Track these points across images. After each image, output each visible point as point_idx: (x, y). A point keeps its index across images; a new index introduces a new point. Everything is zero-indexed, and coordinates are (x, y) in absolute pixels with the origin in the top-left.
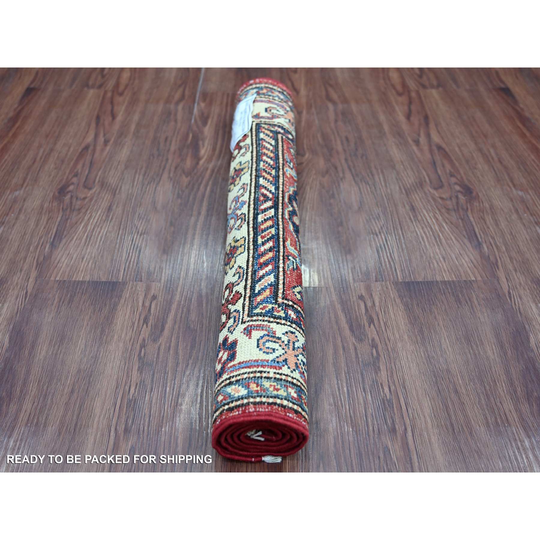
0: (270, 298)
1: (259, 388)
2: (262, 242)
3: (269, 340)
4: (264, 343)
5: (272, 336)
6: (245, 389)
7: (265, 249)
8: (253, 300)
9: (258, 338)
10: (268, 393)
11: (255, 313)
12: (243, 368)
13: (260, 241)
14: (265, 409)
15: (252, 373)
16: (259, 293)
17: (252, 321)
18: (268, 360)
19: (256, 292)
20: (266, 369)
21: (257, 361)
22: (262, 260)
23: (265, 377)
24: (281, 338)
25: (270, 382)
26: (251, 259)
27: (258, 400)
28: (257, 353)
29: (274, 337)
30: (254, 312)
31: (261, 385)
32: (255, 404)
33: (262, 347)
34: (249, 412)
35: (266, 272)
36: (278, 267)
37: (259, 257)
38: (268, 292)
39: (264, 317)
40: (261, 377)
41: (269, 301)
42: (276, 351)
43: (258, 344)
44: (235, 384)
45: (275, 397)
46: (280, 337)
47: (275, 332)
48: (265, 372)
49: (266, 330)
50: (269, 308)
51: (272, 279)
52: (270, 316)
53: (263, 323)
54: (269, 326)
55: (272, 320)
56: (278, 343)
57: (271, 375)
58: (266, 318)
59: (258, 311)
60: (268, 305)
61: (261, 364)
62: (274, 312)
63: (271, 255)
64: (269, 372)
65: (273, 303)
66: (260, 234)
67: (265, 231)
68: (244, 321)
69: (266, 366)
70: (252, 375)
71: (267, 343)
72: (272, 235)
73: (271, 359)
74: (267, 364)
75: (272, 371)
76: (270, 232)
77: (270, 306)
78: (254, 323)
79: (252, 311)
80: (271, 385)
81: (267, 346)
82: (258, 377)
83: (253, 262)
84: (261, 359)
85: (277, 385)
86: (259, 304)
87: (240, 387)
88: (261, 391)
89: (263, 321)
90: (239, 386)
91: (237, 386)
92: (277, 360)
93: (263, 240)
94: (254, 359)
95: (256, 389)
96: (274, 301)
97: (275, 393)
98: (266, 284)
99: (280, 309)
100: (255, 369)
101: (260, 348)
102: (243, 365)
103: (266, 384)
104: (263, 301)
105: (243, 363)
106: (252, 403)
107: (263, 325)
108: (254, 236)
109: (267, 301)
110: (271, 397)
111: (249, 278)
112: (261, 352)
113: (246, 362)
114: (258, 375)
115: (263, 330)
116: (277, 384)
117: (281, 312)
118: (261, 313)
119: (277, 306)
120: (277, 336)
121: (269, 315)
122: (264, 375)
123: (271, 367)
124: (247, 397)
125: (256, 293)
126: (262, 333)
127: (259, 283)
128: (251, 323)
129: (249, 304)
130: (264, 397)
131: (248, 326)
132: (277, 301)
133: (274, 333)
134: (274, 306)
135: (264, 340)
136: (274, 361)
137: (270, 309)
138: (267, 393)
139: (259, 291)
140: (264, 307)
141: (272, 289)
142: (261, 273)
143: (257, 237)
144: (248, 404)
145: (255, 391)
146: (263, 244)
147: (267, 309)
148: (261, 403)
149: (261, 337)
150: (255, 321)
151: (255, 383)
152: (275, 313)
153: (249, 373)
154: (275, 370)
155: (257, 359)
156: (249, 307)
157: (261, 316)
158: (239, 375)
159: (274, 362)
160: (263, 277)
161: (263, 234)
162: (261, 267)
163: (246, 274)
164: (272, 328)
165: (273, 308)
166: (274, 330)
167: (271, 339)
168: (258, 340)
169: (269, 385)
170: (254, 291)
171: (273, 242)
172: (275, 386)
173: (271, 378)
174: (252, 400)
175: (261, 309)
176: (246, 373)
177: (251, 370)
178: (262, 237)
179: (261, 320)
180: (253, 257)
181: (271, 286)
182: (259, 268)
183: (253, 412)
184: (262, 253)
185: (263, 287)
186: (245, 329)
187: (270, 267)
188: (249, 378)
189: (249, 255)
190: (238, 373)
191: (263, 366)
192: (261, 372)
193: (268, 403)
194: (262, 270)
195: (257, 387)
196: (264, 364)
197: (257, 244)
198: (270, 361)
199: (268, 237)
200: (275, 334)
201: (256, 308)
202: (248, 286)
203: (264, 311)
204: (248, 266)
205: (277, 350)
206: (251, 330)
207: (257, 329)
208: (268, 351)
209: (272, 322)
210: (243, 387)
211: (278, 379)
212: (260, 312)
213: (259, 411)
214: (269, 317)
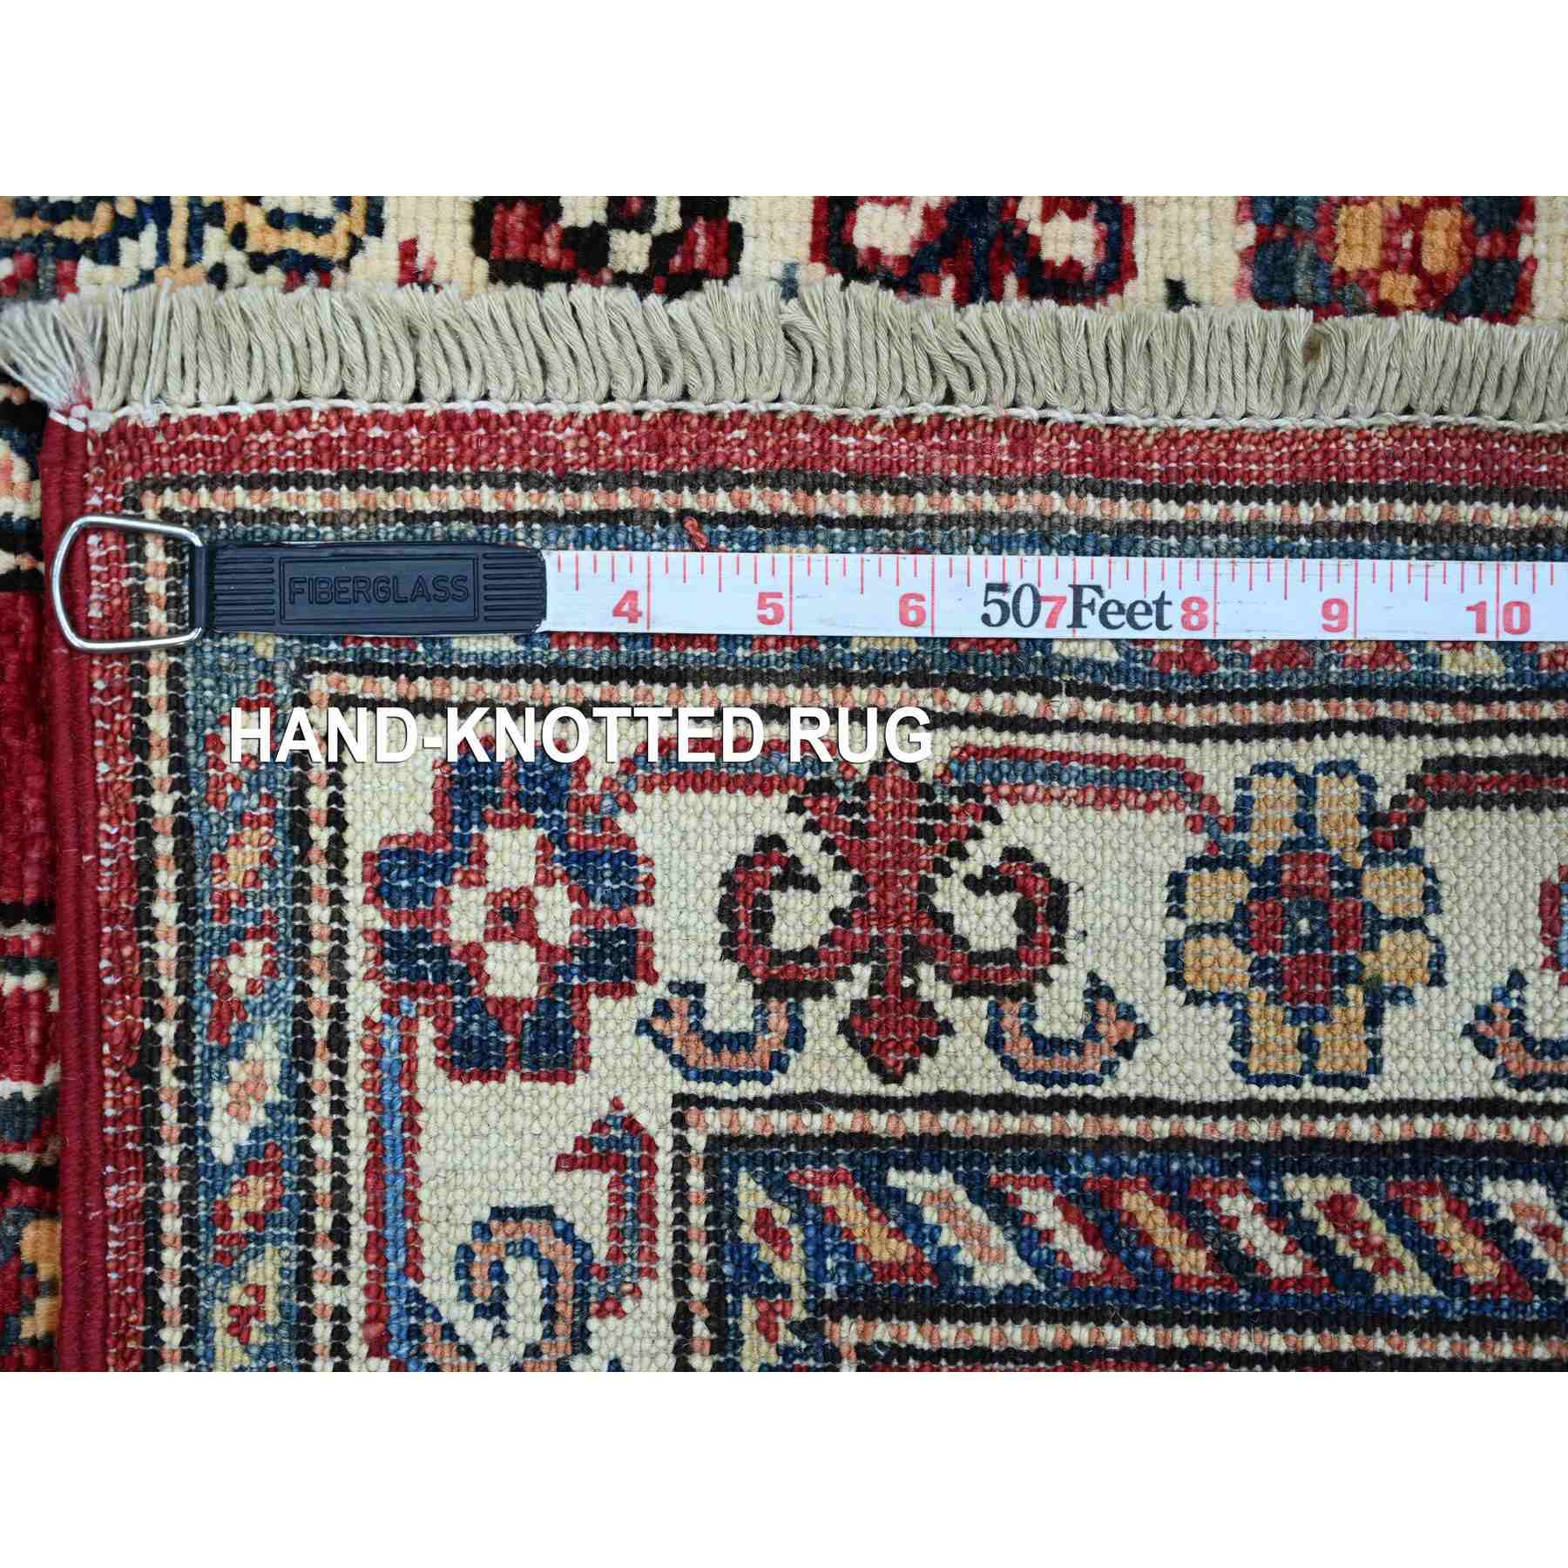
0: (851, 1268)
1: (239, 1226)
2: (1300, 1202)
3: (552, 1275)
4: (529, 1249)
5: (581, 1293)
6: (238, 1148)
7: (1236, 1220)
8: (832, 1161)
9: (559, 1211)
10: (211, 1280)
11: (733, 1181)
12: (375, 1127)
13: (1308, 1190)
14: (119, 1265)
15: (340, 1185)
16: (883, 1199)
17: (681, 1166)
18: (419, 1276)
19: (895, 1178)
20: (358, 1269)
21: (411, 1208)
22: (1136, 1202)
23: (307, 1259)
24: (587, 1351)
25: (280, 1288)
26: (1161, 1127)
27: (171, 1225)
28: (458, 1210)
29: (582, 1309)
30: (743, 1176)
31: (260, 1240)
32: (151, 1210)
33: (499, 1238)
34: (104, 1183)
35: (1048, 1235)
36: (1098, 1317)
37: (1166, 1187)
38: (887, 1248)
39: (710, 1237)
40: (308, 1239)
41: (830, 1263)
42: (485, 1327)
43: (519, 1214)
44: (286, 1081)
45: (190, 1316)
46: (593, 1343)
47: (618, 1312)
48: (340, 1257)
49: (615, 1255)
50: (778, 1266)
51: (994, 1271)
52: (719, 1273)
53: (664, 1235)
54: (652, 1274)
55: (699, 1288)
56: (550, 1333)
57: (326, 1295)
58: (698, 1251)
59: (750, 1195)
60: (797, 1253)
61: (389, 1232)
62: (757, 1299)
63: (1191, 1261)
64: (340, 1279)
65: (820, 1292)
66: (1365, 1191)
67: (1396, 1226)
68: (692, 1114)
69: (382, 1261)
70: (322, 1182)
71: (528, 1265)
72: (1367, 1279)
73: (426, 1289)
74: (392, 1267)
75: (355, 1298)
76: (1386, 1264)
77: (790, 1271)
78: (664, 1179)
79: (751, 1163)
80: (259, 1292)
81: (510, 1266)
82: (308, 1222)
83: (1136, 1143)
84: (424, 1231)
85: (266, 1329)
86: (802, 1201)
87: (259, 1117)
88: (221, 1240)
89: (681, 1237)
90: (271, 1109)
91: (274, 1096)
92: (429, 1326)
93: (1307, 1211)
94: (423, 1194)
95: (238, 1208)
96: (830, 1291)
97: (220, 1318)
98: (946, 1238)
99: (786, 1337)
100: (359, 1198)
101: (495, 1224)
102: (394, 1129)
103: (267, 1269)
104: (822, 1225)
105: (412, 1127)
106: (157, 1192)
107: (652, 1238)
108: (1355, 1147)
109: (820, 1253)
110: (189, 1297)
111: (1012, 1124)
112: (465, 1235)
113: (415, 1146)
114: (323, 1220)
115: (616, 1235)
116: (275, 1330)
117: (764, 1346)
118: (735, 1222)
119: (798, 1313)
120: (593, 1324)
121: (727, 1269)
122: (323, 1256)
123: (376, 1293)
124: (195, 1165)
125: (882, 1180)
126: (596, 1233)
127: (960, 1194)
128: (664, 1160)
129: (807, 1141)
130: (188, 1258)
131: (651, 1146)
132: (836, 1311)
133: (611, 1307)
134: (798, 1293)
135: (549, 1244)
136: (420, 1305)
137: (769, 1270)
138: (209, 1272)
139: (899, 1195)
140: (778, 1239)
141: (919, 1277)
142: (1041, 1205)
143: (1348, 1170)
144: (154, 1172)
145: (225, 1206)
146: (1280, 1213)
147: (765, 1254)
148: (153, 1242)
149: (570, 1226)
150: (680, 1186)
151: (276, 1202)
152: (750, 1310)
153: (339, 1166)
154: (358, 1314)
155: (424, 1211)
156: (792, 1138)
157: (712, 1219)
158: (339, 1107)
159: (409, 1312)
160: (1006, 1212)
161: (1363, 1211)
162: (1081, 1197)
163: (1055, 1098)
164: (636, 1292)
165: (785, 1289)
166: (628, 1304)
167: (565, 1286)
168: (545, 1213)
169: (260, 1281)
170: (902, 1167)
171: (1300, 1282)
172: (259, 1313)
173: (307, 1295)
174: (171, 1190)
175: (764, 1217)
176: (340, 1146)
177: (356, 1179)
178: (1336, 1208)
179: (681, 1219)
180: (1179, 1144)
181: (936, 1268)
182: (1079, 1184)
183: (103, 1204)
184: (1202, 1206)
185: (930, 1215)
186: (630, 1124)
187: (1086, 1258)
188: (310, 1169)
189: (1199, 1109)
190: (356, 1097)
191: (376, 1245)
192: (340, 1234)
193: (155, 1282)
194: (1063, 1203)
195: (250, 1218)
196: (390, 1252)
197: (1282, 1170)
198: (412, 1283)
199: (1342, 1247)
200: (602, 1314)
201: (775, 1187)
202: (948, 1122)
203: (746, 1233)
204: (1120, 1106)
205: (501, 1332)
206: (621, 1164)
207: (621, 1199)
208: (475, 1272)
209: (680, 1289)
210: (256, 1133)
211: (308, 1334)
212: (742, 1214)
213: (105, 1235)
214: (713, 1273)
